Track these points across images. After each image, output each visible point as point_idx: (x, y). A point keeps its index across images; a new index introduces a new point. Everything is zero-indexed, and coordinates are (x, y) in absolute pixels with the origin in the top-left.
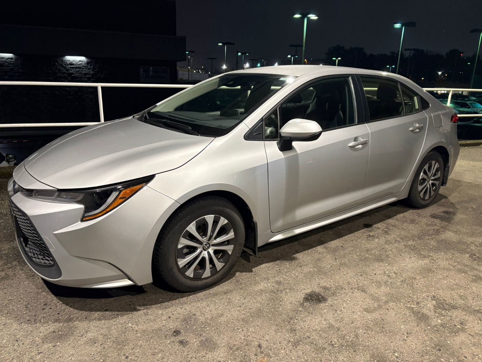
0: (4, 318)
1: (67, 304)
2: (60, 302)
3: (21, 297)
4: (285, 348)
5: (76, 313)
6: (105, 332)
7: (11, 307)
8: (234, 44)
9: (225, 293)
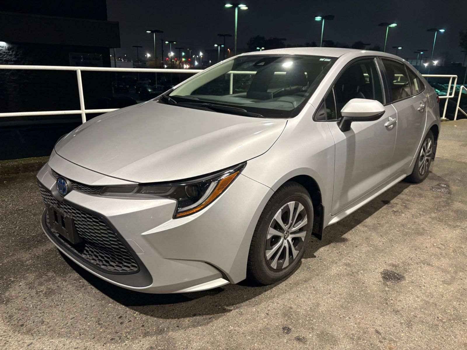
0: (80, 341)
1: (146, 314)
2: (137, 313)
3: (85, 313)
4: (402, 331)
5: (163, 323)
6: (210, 340)
7: (80, 327)
8: (162, 32)
9: (305, 282)
